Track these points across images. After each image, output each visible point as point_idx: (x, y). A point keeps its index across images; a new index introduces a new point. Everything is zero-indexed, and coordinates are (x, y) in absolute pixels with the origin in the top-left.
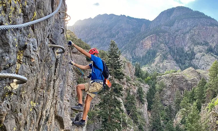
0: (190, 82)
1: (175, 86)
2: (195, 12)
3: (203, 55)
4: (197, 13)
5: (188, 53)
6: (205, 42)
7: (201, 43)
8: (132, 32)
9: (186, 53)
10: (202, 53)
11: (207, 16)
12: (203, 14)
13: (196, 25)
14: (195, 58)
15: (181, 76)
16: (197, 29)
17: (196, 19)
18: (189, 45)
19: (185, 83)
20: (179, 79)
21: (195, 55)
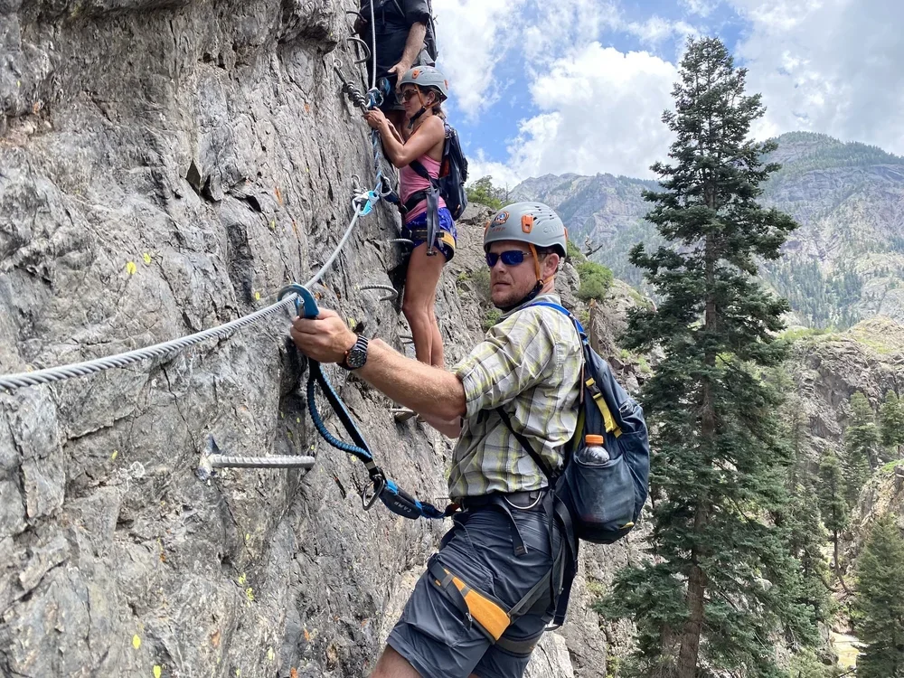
0: (887, 367)
1: (829, 381)
2: (850, 145)
3: (892, 285)
4: (857, 148)
5: (834, 280)
6: (894, 241)
7: (882, 245)
8: (636, 223)
9: (829, 281)
10: (887, 279)
11: (892, 155)
12: (878, 152)
13: (855, 187)
14: (864, 295)
15: (848, 345)
16: (860, 200)
17: (856, 168)
18: (835, 253)
19: (869, 369)
20: (841, 355)
21: (860, 284)
